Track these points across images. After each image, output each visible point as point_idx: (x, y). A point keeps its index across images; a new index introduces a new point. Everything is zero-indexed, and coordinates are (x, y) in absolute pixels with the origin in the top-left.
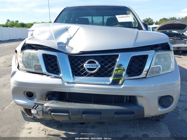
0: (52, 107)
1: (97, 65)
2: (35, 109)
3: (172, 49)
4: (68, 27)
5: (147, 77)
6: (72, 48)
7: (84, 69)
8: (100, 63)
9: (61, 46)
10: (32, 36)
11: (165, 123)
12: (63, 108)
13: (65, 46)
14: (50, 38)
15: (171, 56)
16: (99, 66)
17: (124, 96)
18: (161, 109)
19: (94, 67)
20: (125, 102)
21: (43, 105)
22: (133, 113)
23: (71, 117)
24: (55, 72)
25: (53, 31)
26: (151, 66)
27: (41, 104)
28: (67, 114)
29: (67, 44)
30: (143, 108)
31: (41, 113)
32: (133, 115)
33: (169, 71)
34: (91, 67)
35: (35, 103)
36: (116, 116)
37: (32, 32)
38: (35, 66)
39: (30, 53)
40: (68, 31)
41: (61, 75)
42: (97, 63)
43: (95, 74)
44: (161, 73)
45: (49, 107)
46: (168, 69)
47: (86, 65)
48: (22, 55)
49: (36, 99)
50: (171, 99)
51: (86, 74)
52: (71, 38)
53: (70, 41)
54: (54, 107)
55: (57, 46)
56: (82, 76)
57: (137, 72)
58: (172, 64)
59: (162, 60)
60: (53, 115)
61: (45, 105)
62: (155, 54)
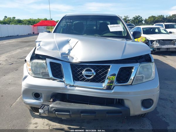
0: (56, 108)
1: (93, 73)
2: (43, 109)
3: (153, 61)
4: (69, 39)
5: (133, 84)
6: (73, 58)
7: (83, 75)
8: (95, 72)
9: (64, 57)
10: (40, 46)
11: (149, 119)
12: (65, 109)
13: (67, 56)
14: (55, 49)
15: (152, 66)
16: (95, 74)
17: (114, 99)
18: (143, 109)
19: (91, 75)
20: (115, 103)
21: (48, 105)
22: (121, 112)
23: (72, 116)
24: (59, 77)
25: (57, 43)
26: (136, 76)
27: (47, 105)
28: (69, 113)
29: (68, 54)
30: (129, 109)
31: (47, 112)
32: (121, 114)
33: (151, 79)
34: (88, 74)
35: (42, 104)
36: (107, 115)
37: (39, 43)
38: (42, 73)
39: (37, 63)
40: (69, 43)
41: (64, 79)
42: (93, 71)
43: (91, 80)
44: (144, 80)
45: (54, 107)
46: (150, 78)
47: (84, 72)
48: (31, 64)
49: (42, 99)
50: (151, 101)
51: (83, 80)
52: (71, 49)
53: (71, 51)
54: (58, 108)
55: (61, 56)
56: (81, 81)
57: (124, 80)
58: (153, 73)
59: (145, 70)
60: (57, 114)
61: (51, 106)
62: (139, 66)
